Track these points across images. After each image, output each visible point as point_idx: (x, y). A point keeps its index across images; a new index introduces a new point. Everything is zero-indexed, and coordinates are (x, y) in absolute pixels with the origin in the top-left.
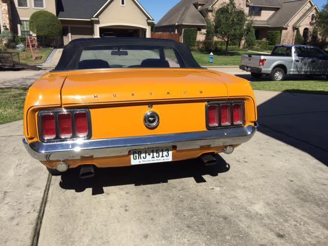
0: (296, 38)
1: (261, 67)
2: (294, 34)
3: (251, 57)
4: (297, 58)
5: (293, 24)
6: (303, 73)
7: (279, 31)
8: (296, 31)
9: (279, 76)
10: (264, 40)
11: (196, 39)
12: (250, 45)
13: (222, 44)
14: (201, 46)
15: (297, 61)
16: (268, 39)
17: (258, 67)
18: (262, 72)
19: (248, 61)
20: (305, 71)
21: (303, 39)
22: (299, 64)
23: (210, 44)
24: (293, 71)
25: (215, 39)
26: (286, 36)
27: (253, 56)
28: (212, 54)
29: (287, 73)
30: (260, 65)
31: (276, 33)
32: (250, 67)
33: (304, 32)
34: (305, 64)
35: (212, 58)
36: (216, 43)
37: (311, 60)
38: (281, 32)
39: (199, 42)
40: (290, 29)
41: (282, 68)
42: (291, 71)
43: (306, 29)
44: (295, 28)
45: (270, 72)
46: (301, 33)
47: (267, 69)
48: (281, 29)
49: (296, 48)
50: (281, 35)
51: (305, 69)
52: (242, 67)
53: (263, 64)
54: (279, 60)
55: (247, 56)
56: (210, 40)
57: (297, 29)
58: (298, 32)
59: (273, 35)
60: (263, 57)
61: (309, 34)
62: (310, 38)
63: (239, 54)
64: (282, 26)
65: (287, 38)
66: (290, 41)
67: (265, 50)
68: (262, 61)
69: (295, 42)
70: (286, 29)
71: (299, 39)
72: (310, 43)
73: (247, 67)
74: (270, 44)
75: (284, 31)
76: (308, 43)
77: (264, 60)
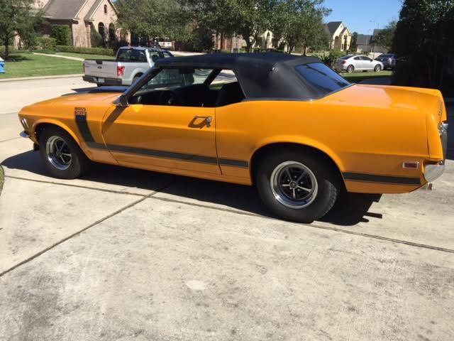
0: (91, 36)
1: (120, 77)
2: (88, 30)
3: (101, 63)
5: (84, 16)
7: (68, 26)
8: (89, 26)
10: (46, 37)
12: (30, 45)
16: (53, 36)
17: (116, 77)
18: (124, 83)
21: (100, 36)
26: (79, 33)
30: (118, 75)
31: (65, 28)
33: (99, 28)
38: (71, 27)
40: (81, 23)
41: (141, 76)
43: (101, 24)
44: (88, 23)
46: (97, 28)
47: (127, 79)
48: (71, 22)
50: (71, 31)
52: (87, 78)
53: (122, 73)
54: (136, 67)
55: (94, 62)
57: (91, 23)
58: (92, 27)
59: (60, 31)
60: (120, 64)
61: (105, 31)
62: (108, 36)
63: (24, 59)
64: (70, 18)
65: (81, 36)
66: (84, 39)
67: (55, 51)
68: (120, 69)
69: (92, 40)
70: (77, 23)
71: (96, 38)
72: (109, 42)
73: (97, 78)
74: (60, 44)
75: (73, 25)
76: (106, 42)
77: (122, 68)
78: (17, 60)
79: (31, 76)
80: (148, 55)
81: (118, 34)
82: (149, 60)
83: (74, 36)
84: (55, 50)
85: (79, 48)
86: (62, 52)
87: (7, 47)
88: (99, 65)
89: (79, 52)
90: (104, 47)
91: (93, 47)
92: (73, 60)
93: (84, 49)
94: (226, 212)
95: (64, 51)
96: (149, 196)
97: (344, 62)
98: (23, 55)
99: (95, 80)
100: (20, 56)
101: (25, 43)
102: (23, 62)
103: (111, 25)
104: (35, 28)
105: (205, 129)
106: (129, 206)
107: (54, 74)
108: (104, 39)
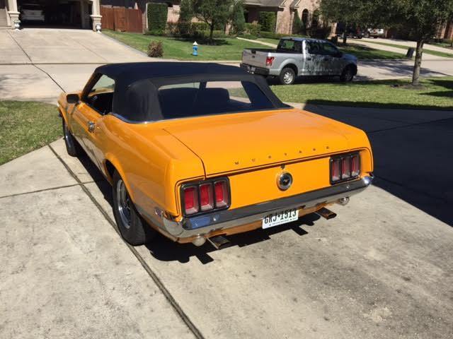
0: (294, 23)
1: (269, 67)
2: (291, 17)
3: (255, 53)
4: (309, 55)
5: (290, 3)
6: (315, 74)
7: (274, 13)
8: (294, 13)
9: (289, 78)
10: (255, 23)
11: (166, 18)
12: (238, 31)
13: (203, 27)
14: (174, 29)
15: (309, 59)
16: (260, 22)
17: (265, 66)
18: (270, 73)
19: (252, 59)
20: (317, 72)
21: (302, 24)
22: (311, 63)
23: (187, 26)
24: (304, 72)
25: (194, 20)
26: (282, 20)
27: (257, 52)
28: (195, 43)
29: (299, 74)
30: (267, 65)
31: (270, 15)
32: (254, 67)
33: (303, 15)
34: (317, 63)
35: (196, 49)
36: (195, 25)
37: (323, 58)
38: (276, 14)
39: (171, 24)
40: (287, 10)
41: (291, 67)
42: (301, 72)
43: (306, 11)
44: (293, 10)
45: (278, 74)
46: (300, 16)
47: (275, 69)
48: (276, 9)
49: (307, 43)
50: (276, 17)
51: (317, 69)
52: (243, 66)
53: (271, 64)
54: (288, 58)
55: (250, 51)
56: (185, 20)
57: (295, 10)
58: (296, 14)
59: (266, 18)
60: (270, 55)
61: (309, 18)
62: (310, 23)
63: (226, 43)
64: (276, 6)
65: (283, 23)
66: (287, 26)
68: (270, 60)
69: (293, 27)
70: (282, 10)
71: (298, 24)
72: (310, 29)
74: (263, 30)
75: (279, 13)
76: (308, 29)
77: (272, 58)
80: (304, 46)
81: (321, 21)
82: (305, 51)
83: (277, 23)
84: (257, 36)
85: (279, 35)
86: (264, 37)
87: (212, 32)
88: (253, 55)
91: (294, 33)
95: (265, 37)
99: (249, 68)
100: (224, 40)
102: (223, 46)
103: (316, 11)
104: (245, 15)
108: (305, 26)
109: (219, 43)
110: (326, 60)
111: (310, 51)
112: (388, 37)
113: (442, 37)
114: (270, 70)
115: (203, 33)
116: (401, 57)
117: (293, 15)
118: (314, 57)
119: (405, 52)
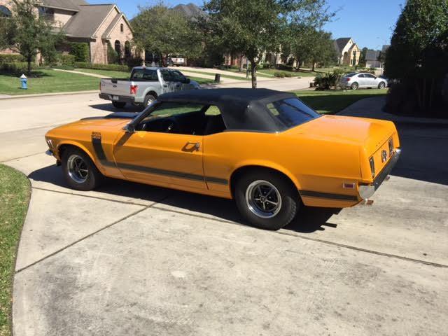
0: (108, 53)
1: (133, 95)
2: (105, 48)
3: (116, 82)
4: (164, 83)
5: (102, 34)
7: (87, 44)
8: (106, 44)
10: (66, 53)
12: (51, 61)
15: (165, 86)
16: (72, 52)
17: (130, 95)
18: (136, 101)
19: (113, 88)
21: (116, 53)
22: (167, 89)
26: (96, 50)
27: (119, 82)
30: (131, 93)
31: (83, 46)
33: (116, 45)
34: (172, 89)
35: (25, 82)
37: (175, 84)
38: (89, 45)
40: (99, 41)
41: (152, 94)
43: (117, 42)
44: (105, 41)
45: (142, 101)
46: (113, 46)
47: (140, 97)
48: (89, 40)
49: (161, 71)
50: (90, 47)
53: (135, 91)
55: (110, 81)
57: (108, 41)
58: (109, 45)
59: (79, 48)
60: (133, 83)
61: (121, 49)
62: (123, 53)
63: (46, 75)
64: (89, 36)
65: (98, 52)
66: (101, 56)
67: (73, 67)
68: (133, 88)
69: (108, 57)
70: (94, 41)
71: (113, 55)
72: (124, 59)
73: (112, 96)
74: (77, 60)
75: (91, 43)
76: (122, 59)
77: (135, 86)
78: (38, 77)
79: (51, 92)
80: (159, 74)
81: (133, 51)
82: (160, 79)
83: (92, 54)
85: (96, 65)
86: (81, 68)
87: (29, 64)
88: (115, 84)
89: (96, 68)
90: (120, 63)
91: (109, 63)
92: (90, 76)
93: (101, 66)
94: (211, 221)
96: (150, 206)
97: (348, 80)
98: (44, 71)
99: (110, 97)
100: (41, 73)
101: (46, 60)
102: (44, 78)
103: (127, 43)
104: (56, 46)
105: (195, 153)
106: (133, 214)
107: (72, 91)
108: (119, 56)
109: (38, 75)
110: (178, 86)
111: (165, 79)
112: (188, 65)
113: (229, 64)
114: (136, 98)
115: (15, 65)
116: (211, 82)
117: (106, 46)
118: (169, 84)
119: (213, 78)
